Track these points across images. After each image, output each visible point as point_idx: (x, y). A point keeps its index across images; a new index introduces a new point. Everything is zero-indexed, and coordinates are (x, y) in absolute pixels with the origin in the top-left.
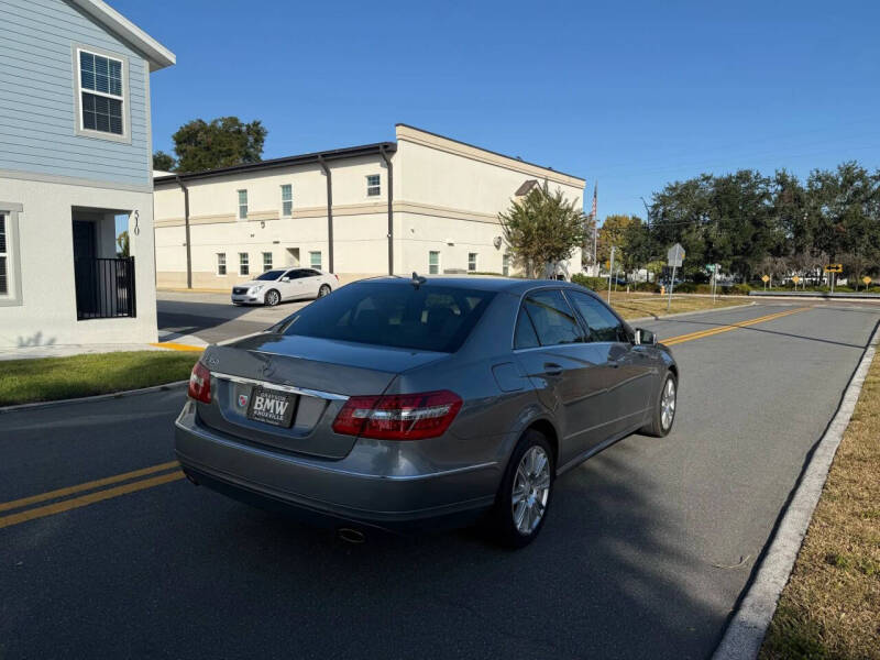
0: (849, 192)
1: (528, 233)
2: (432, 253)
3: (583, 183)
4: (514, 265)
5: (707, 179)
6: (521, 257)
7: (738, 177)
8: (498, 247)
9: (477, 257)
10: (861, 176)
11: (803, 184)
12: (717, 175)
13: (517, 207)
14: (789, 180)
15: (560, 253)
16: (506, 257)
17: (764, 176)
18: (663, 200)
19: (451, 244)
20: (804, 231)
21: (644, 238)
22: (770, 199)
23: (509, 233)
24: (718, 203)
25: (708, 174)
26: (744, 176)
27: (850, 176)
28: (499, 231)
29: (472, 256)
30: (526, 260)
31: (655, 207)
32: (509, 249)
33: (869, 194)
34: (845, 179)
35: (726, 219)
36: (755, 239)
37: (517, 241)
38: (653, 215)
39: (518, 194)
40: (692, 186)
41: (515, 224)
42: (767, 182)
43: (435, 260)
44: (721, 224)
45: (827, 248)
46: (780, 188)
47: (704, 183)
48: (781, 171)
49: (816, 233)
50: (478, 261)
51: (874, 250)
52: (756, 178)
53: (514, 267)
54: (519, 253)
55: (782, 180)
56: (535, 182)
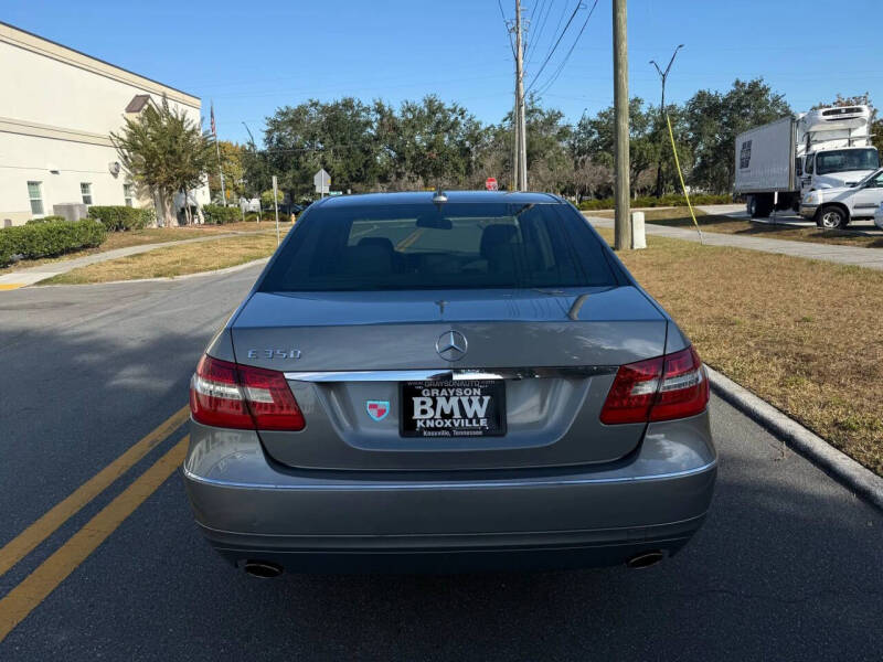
0: (434, 123)
1: (152, 156)
2: (31, 184)
3: (198, 102)
4: (138, 195)
5: (315, 104)
6: (146, 187)
7: (344, 105)
8: (115, 175)
9: (91, 187)
10: (440, 107)
11: (397, 114)
12: (322, 102)
13: (131, 125)
14: (386, 109)
15: (187, 181)
16: (126, 187)
17: (365, 106)
18: (276, 125)
19: (54, 172)
20: (405, 159)
21: (262, 165)
22: (372, 128)
23: (126, 157)
24: (330, 130)
25: (315, 100)
26: (348, 104)
27: (433, 107)
28: (113, 156)
29: (84, 186)
30: (152, 190)
31: (269, 132)
32: (129, 177)
33: (449, 124)
34: (429, 109)
35: (339, 146)
36: (366, 166)
37: (139, 167)
38: (269, 140)
39: (130, 109)
40: (301, 111)
41: (133, 147)
42: (367, 110)
43: (37, 194)
44: (335, 151)
45: (423, 174)
46: (379, 116)
47: (313, 109)
48: (378, 101)
49: (414, 160)
50: (93, 192)
51: (457, 174)
52: (358, 105)
53: (138, 198)
54: (142, 182)
55: (380, 110)
56: (148, 97)
